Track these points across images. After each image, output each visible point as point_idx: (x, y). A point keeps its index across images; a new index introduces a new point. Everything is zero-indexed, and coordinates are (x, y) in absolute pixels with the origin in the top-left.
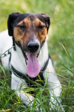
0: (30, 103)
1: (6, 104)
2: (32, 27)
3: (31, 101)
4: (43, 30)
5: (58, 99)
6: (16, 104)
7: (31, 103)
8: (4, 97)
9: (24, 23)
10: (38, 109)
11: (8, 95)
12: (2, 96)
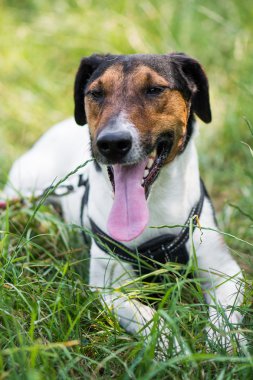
0: (145, 327)
1: (71, 328)
2: (125, 89)
3: (149, 319)
4: (162, 98)
5: (228, 313)
6: (102, 332)
7: (147, 325)
8: (63, 312)
9: (100, 83)
10: (166, 344)
11: (77, 305)
12: (57, 309)
